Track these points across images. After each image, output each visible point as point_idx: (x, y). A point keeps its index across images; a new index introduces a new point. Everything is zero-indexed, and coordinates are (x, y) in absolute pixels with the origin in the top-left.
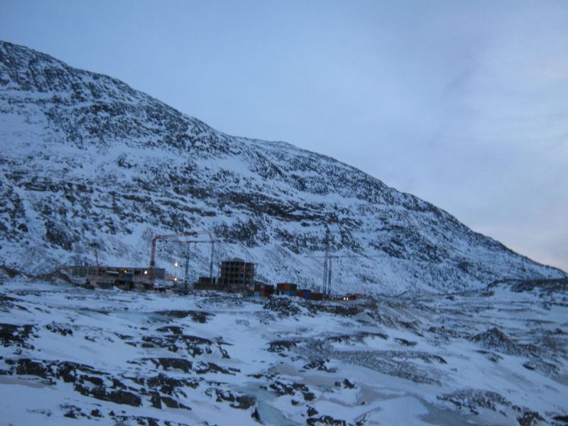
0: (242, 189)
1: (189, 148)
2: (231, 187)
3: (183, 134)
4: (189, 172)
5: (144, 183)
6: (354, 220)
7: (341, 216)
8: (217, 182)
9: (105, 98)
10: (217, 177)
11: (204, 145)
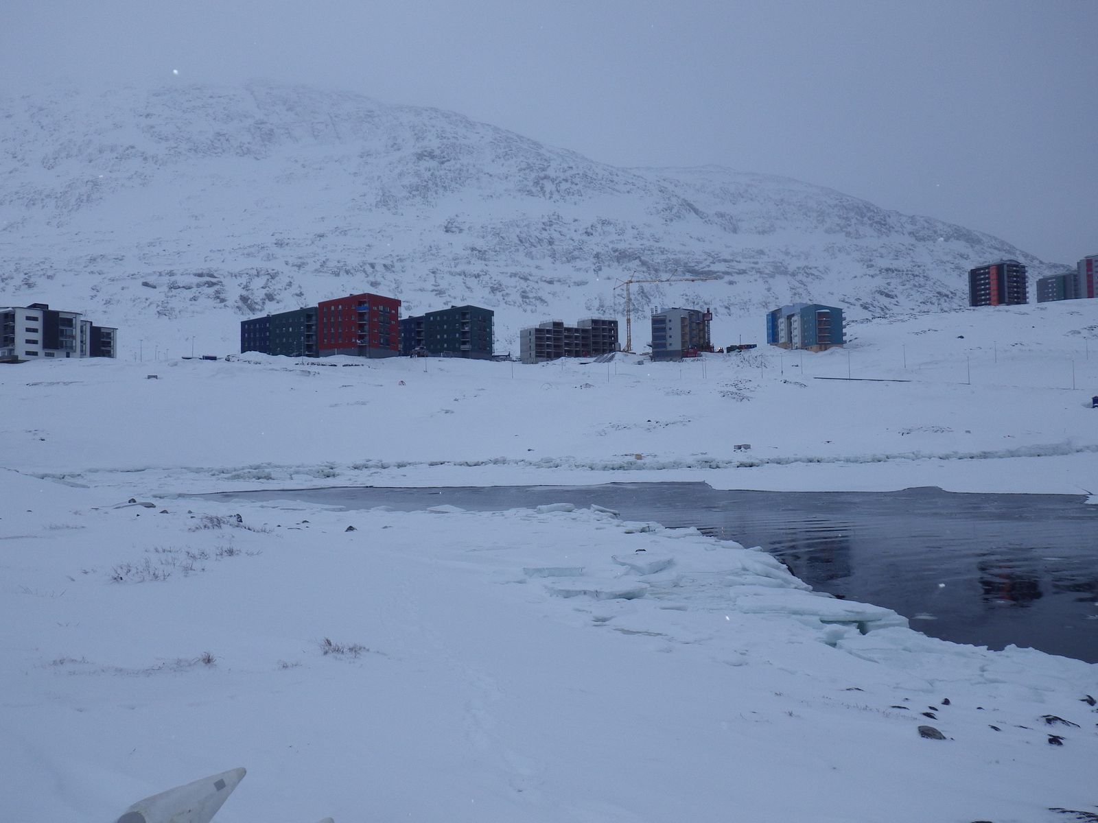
0: (629, 243)
1: (551, 193)
2: (612, 242)
3: (542, 175)
4: (547, 228)
5: (480, 251)
6: (816, 268)
7: (793, 265)
8: (591, 237)
9: (430, 140)
10: (589, 230)
11: (573, 186)
